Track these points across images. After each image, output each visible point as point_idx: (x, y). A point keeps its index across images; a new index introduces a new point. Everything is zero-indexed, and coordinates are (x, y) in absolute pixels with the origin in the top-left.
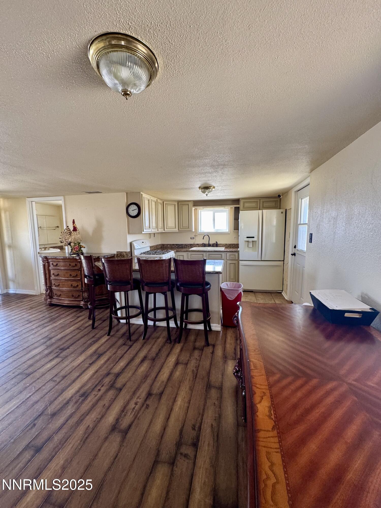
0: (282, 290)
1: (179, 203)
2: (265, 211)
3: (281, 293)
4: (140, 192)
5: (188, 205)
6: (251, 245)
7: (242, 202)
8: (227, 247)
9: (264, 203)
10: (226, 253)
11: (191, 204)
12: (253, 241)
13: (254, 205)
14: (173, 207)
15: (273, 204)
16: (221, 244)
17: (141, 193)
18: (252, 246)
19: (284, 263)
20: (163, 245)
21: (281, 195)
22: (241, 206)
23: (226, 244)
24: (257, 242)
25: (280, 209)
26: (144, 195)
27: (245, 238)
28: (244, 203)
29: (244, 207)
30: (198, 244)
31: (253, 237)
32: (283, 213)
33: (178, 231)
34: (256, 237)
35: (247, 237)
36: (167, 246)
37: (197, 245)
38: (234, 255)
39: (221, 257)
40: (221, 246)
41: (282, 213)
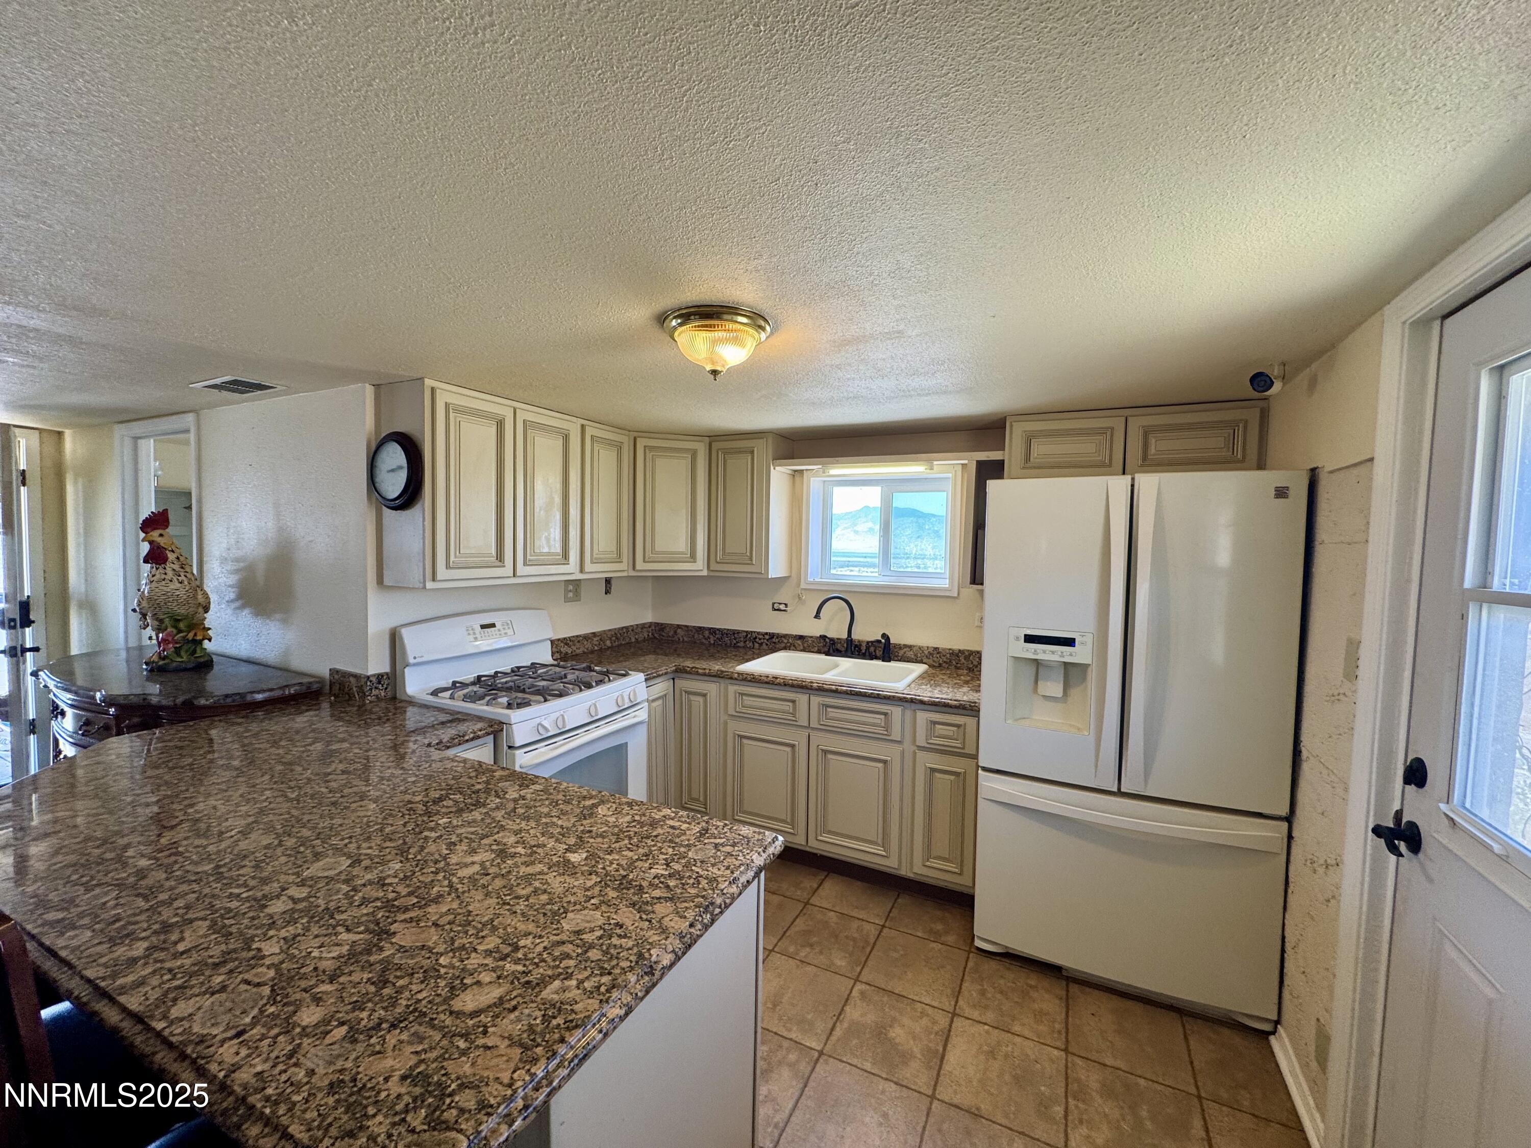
0: (1277, 1022)
1: (715, 446)
2: (1148, 482)
3: (1265, 1035)
4: (421, 379)
5: (752, 452)
6: (1053, 688)
7: (1015, 436)
8: (940, 665)
9: (1152, 441)
10: (914, 706)
11: (763, 450)
12: (1066, 665)
13: (1086, 448)
14: (682, 465)
15: (1215, 442)
16: (910, 647)
17: (428, 382)
18: (1059, 694)
19: (1290, 837)
20: (660, 627)
21: (1275, 372)
22: (1011, 454)
23: (936, 649)
24: (1092, 674)
25: (1261, 465)
26: (447, 395)
27: (1017, 639)
28: (1028, 441)
29: (1027, 458)
30: (801, 637)
31: (1070, 642)
32: (1291, 493)
33: (705, 573)
34: (1089, 639)
35: (1029, 639)
36: (675, 632)
37: (799, 642)
38: (958, 726)
39: (887, 727)
40: (910, 654)
41: (1281, 493)
